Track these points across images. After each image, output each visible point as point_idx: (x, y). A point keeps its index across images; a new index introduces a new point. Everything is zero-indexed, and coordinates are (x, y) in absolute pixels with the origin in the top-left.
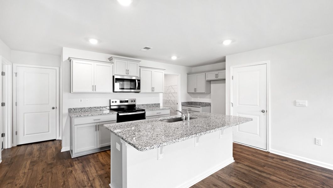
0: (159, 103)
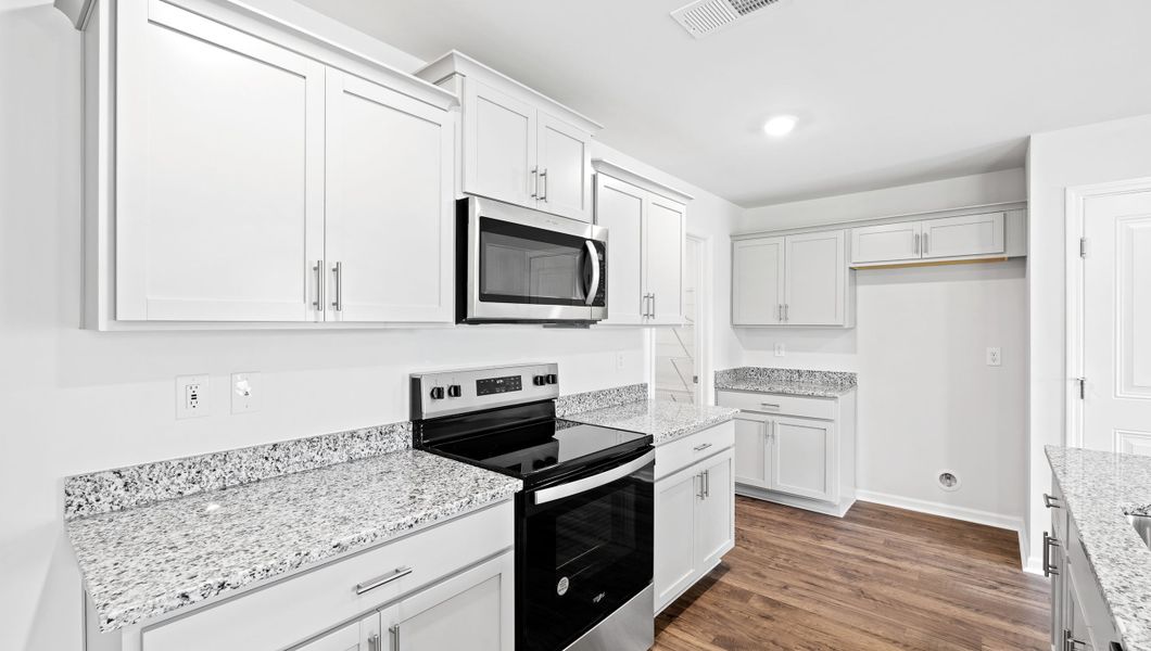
0: (644, 382)
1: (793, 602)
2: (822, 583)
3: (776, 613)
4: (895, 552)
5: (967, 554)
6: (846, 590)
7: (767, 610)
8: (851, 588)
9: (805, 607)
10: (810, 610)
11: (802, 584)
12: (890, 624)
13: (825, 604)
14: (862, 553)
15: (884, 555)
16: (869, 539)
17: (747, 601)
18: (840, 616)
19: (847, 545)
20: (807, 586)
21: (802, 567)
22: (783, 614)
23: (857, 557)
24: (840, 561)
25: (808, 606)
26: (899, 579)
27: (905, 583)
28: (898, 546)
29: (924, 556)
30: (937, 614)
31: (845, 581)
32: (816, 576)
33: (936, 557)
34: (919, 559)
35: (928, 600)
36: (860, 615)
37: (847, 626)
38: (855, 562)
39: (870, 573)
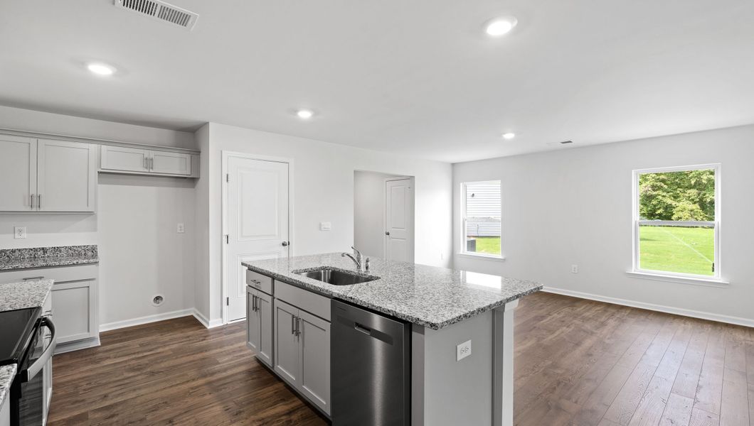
1: (120, 399)
2: (126, 381)
3: (115, 410)
4: (149, 347)
5: (182, 332)
6: (143, 377)
7: (108, 413)
8: (145, 374)
9: (129, 397)
10: (134, 396)
11: (114, 389)
12: (179, 377)
13: (139, 389)
14: (134, 356)
15: (146, 351)
16: (131, 348)
17: (88, 419)
18: (155, 388)
19: (119, 357)
20: (119, 388)
21: (104, 381)
22: (120, 408)
23: (133, 359)
24: (125, 366)
25: (133, 395)
26: (164, 357)
27: (168, 357)
28: (148, 344)
29: (166, 342)
30: (193, 361)
31: (139, 373)
32: (119, 381)
33: (171, 340)
34: (164, 344)
35: (184, 358)
36: (162, 382)
37: (162, 390)
38: (134, 362)
39: (147, 362)
